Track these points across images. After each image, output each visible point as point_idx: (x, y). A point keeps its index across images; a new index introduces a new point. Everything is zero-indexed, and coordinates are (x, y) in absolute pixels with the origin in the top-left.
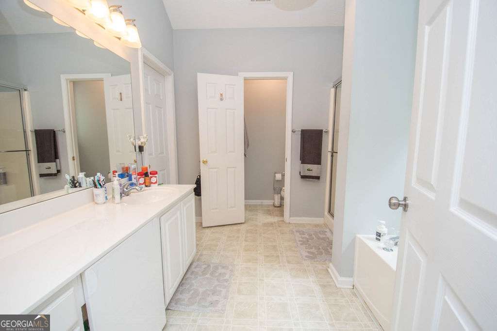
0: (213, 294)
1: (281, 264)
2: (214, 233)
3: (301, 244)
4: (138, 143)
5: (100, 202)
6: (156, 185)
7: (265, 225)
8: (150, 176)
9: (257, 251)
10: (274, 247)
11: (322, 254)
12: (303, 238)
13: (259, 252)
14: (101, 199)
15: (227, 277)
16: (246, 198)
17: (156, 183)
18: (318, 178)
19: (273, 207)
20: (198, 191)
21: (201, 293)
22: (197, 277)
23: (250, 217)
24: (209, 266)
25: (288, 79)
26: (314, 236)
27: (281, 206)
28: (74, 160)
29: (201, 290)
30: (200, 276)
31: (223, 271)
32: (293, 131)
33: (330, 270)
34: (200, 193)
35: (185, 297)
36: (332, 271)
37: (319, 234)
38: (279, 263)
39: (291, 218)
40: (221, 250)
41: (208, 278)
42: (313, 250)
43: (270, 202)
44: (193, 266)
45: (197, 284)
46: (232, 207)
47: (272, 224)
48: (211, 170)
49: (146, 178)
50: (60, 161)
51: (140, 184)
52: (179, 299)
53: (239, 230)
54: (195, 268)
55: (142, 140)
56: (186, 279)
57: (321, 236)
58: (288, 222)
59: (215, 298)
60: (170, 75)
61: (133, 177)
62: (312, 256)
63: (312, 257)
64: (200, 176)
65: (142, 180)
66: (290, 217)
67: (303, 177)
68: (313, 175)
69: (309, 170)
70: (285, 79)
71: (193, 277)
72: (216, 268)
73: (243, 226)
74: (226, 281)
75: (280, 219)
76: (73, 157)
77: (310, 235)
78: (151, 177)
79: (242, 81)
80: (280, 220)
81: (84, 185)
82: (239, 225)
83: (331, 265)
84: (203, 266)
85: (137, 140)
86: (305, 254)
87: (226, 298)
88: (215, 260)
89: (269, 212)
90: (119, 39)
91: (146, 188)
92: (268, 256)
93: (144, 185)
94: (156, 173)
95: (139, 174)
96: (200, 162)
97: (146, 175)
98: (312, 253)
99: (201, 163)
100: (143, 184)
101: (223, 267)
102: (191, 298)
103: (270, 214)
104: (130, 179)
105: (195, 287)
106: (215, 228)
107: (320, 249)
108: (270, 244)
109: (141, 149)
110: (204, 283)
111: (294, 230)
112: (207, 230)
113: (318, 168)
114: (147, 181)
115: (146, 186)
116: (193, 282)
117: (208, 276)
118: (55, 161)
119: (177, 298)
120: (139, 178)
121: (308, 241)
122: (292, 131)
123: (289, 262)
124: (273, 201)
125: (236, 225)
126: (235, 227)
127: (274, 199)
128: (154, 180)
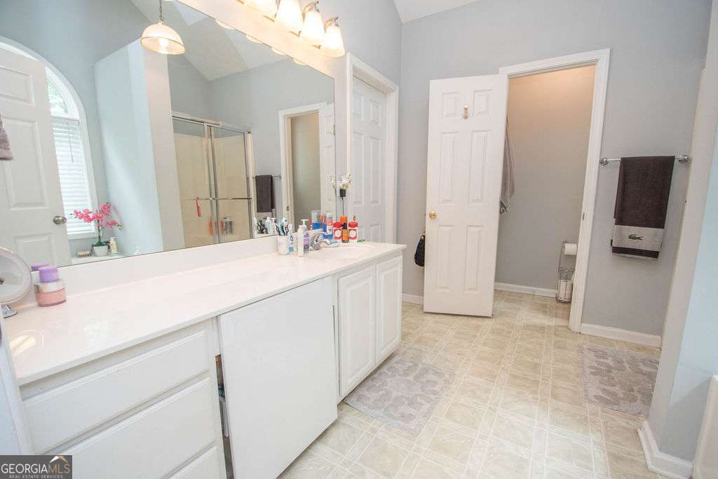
0: (409, 405)
1: (539, 396)
2: (437, 322)
3: (594, 374)
4: (340, 185)
5: (282, 252)
6: (356, 240)
7: (527, 327)
8: (349, 228)
9: (500, 363)
10: (535, 367)
11: (636, 400)
12: (599, 363)
13: (503, 366)
14: (284, 248)
15: (437, 388)
16: (497, 279)
17: (355, 238)
18: (655, 255)
19: (555, 303)
20: (420, 258)
21: (393, 397)
22: (395, 376)
23: (505, 310)
24: (416, 365)
25: (599, 64)
26: (626, 365)
27: (569, 302)
28: (288, 210)
29: (395, 394)
30: (400, 375)
31: (434, 378)
32: (603, 163)
33: (641, 434)
34: (424, 261)
35: (371, 395)
36: (646, 435)
37: (641, 364)
38: (535, 392)
39: (583, 325)
40: (440, 349)
41: (408, 381)
42: (617, 389)
43: (551, 293)
44: (394, 360)
45: (392, 383)
46: (470, 289)
47: (542, 329)
48: (443, 228)
49: (344, 230)
50: (276, 211)
51: (336, 238)
52: (363, 395)
53: (478, 327)
54: (396, 363)
55: (345, 181)
56: (380, 374)
57: (645, 369)
58: (576, 329)
59: (411, 411)
60: (393, 91)
61: (328, 228)
62: (609, 398)
63: (609, 401)
64: (424, 237)
65: (338, 233)
66: (581, 322)
67: (618, 250)
68: (643, 248)
69: (635, 238)
70: (593, 63)
71: (390, 374)
72: (425, 371)
73: (487, 321)
74: (435, 393)
75: (563, 323)
76: (288, 207)
77: (620, 362)
78: (350, 230)
79: (505, 82)
80: (560, 324)
81: (271, 232)
82: (480, 319)
83: (646, 424)
84: (408, 364)
85: (338, 182)
86: (594, 391)
87: (426, 415)
88: (427, 360)
89: (543, 309)
90: (319, 47)
91: (344, 244)
92: (516, 377)
93: (340, 240)
94: (356, 225)
95: (335, 225)
96: (425, 215)
97: (344, 226)
98: (613, 394)
99: (428, 217)
100: (339, 238)
101: (436, 373)
102: (379, 400)
103: (545, 312)
104: (325, 231)
105: (387, 388)
106: (441, 316)
107: (633, 390)
108: (529, 359)
109: (343, 193)
110: (403, 385)
111: (585, 347)
112: (429, 317)
113: (656, 235)
114: (345, 235)
115: (343, 241)
116: (389, 380)
117: (411, 378)
118: (271, 211)
119: (361, 393)
120: (335, 230)
121: (609, 372)
122: (601, 162)
123: (554, 396)
124: (557, 291)
125: (475, 319)
126: (474, 321)
127: (557, 287)
128: (352, 234)
